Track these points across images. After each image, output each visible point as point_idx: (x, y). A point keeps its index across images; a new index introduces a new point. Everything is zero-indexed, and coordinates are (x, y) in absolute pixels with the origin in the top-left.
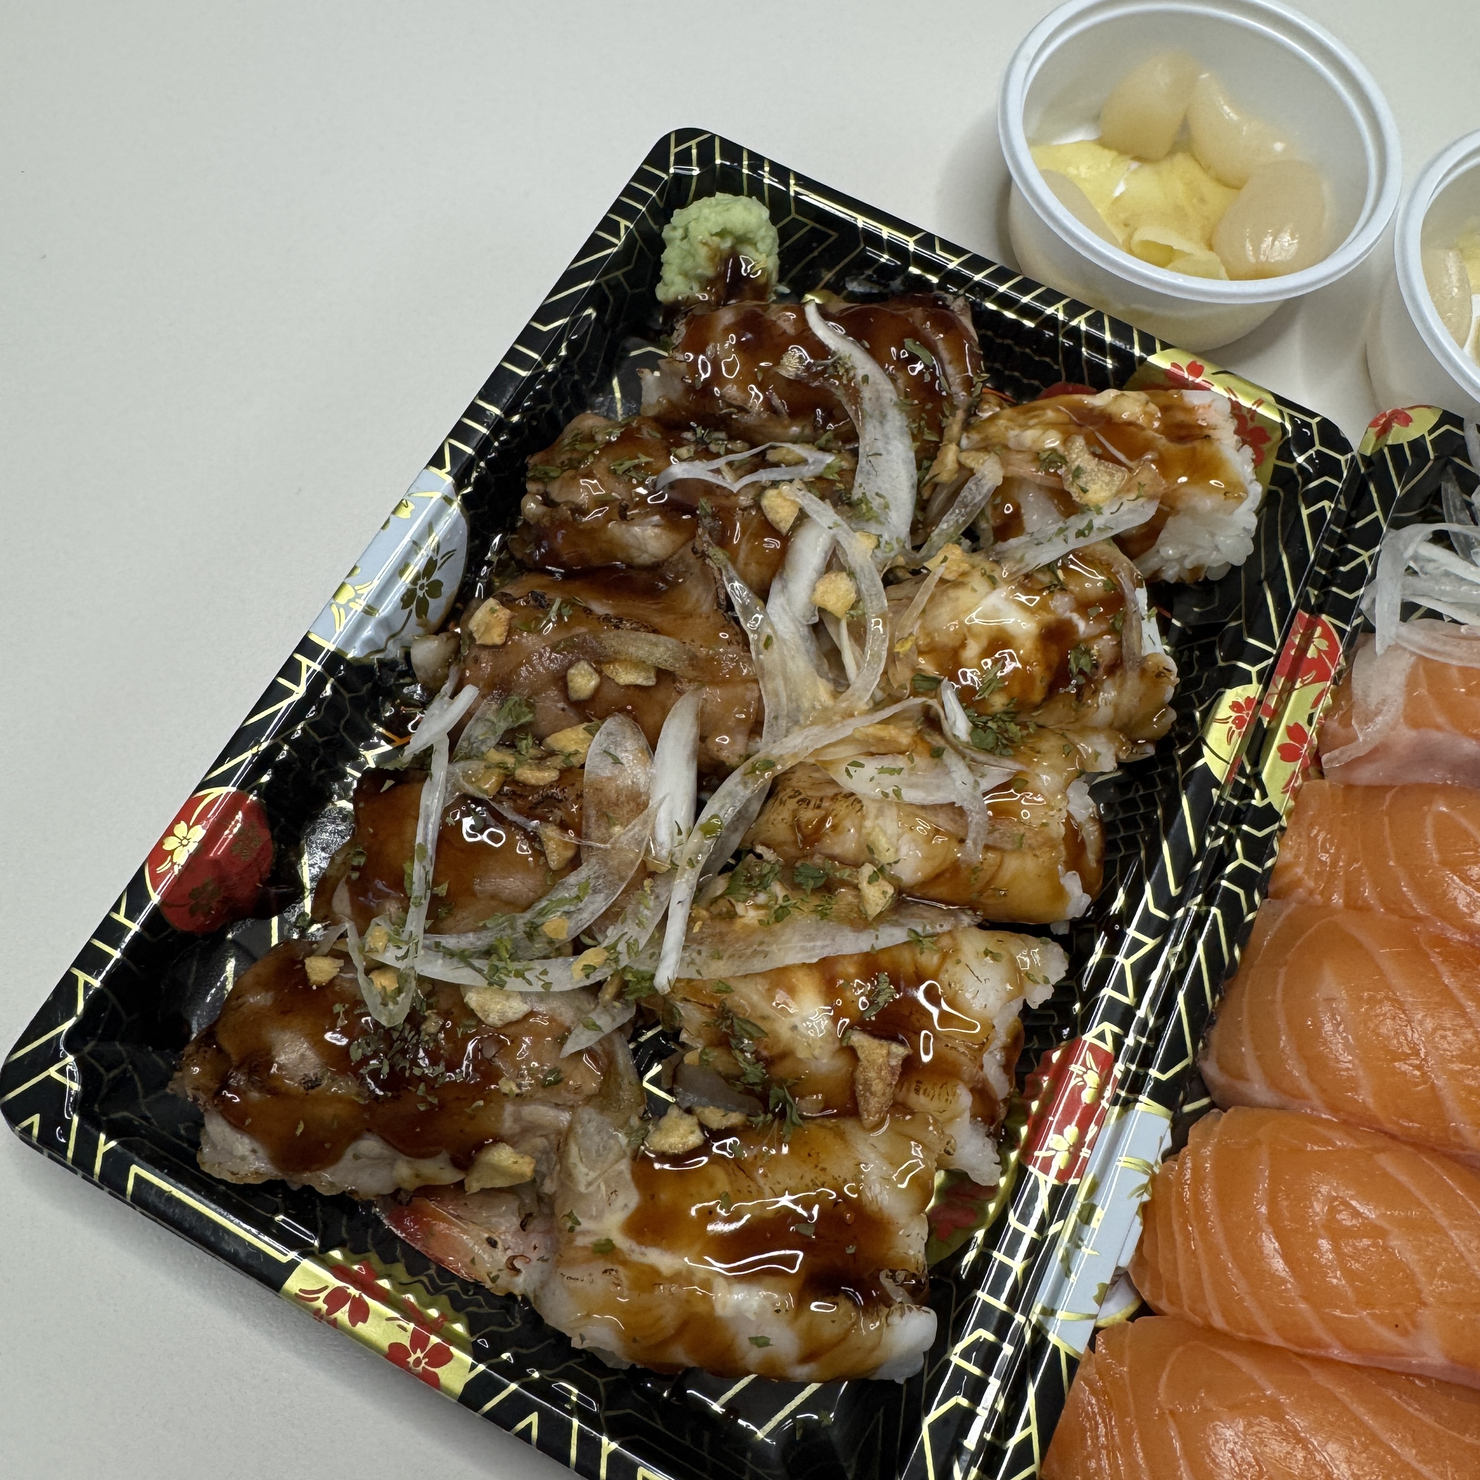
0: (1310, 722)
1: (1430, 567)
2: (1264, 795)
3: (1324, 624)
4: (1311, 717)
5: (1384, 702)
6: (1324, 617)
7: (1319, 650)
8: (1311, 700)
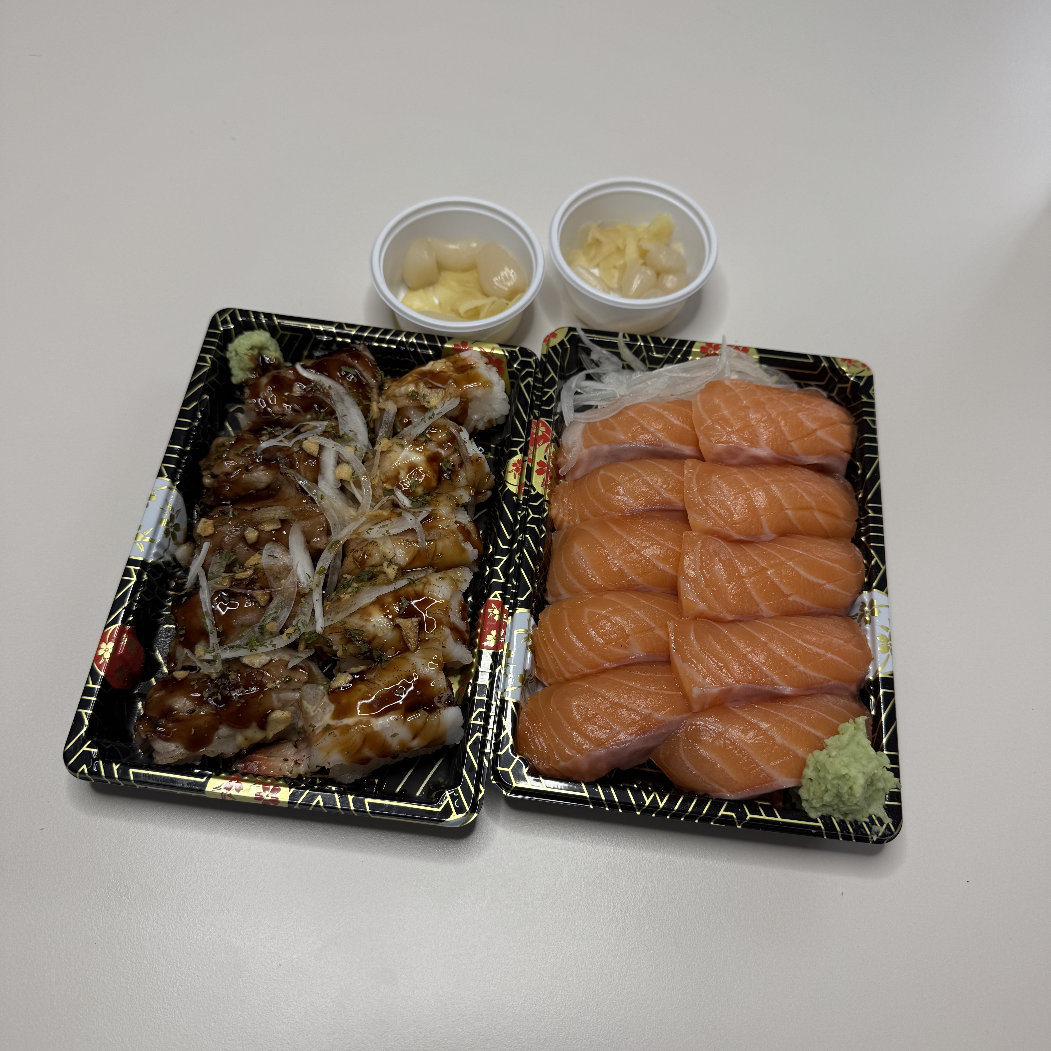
0: (545, 459)
1: (587, 389)
2: (535, 490)
3: (542, 422)
4: (545, 456)
5: (574, 443)
6: (542, 419)
7: (542, 432)
8: (544, 450)
